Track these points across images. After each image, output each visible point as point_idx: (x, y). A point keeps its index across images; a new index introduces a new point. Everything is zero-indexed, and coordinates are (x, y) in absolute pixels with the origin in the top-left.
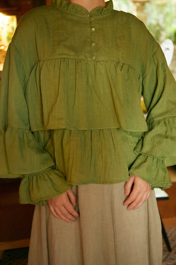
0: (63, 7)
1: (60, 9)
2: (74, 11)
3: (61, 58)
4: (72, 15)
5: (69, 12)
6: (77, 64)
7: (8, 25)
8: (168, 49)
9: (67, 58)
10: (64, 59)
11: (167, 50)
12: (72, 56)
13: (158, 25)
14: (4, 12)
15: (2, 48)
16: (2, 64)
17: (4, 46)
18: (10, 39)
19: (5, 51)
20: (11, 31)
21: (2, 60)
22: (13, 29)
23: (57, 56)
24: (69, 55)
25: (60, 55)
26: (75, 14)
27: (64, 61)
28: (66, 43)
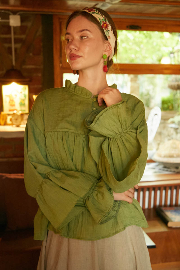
2: (80, 92)
3: (63, 131)
4: (78, 96)
5: (75, 94)
6: (76, 137)
7: (21, 92)
9: (68, 132)
10: (65, 132)
11: (156, 115)
12: (72, 130)
13: (148, 94)
14: (18, 82)
15: (15, 112)
16: (14, 126)
17: (16, 110)
18: (22, 104)
19: (17, 115)
20: (23, 98)
21: (14, 123)
22: (25, 96)
23: (59, 129)
24: (70, 130)
25: (61, 128)
26: (80, 95)
27: (65, 134)
28: (68, 119)
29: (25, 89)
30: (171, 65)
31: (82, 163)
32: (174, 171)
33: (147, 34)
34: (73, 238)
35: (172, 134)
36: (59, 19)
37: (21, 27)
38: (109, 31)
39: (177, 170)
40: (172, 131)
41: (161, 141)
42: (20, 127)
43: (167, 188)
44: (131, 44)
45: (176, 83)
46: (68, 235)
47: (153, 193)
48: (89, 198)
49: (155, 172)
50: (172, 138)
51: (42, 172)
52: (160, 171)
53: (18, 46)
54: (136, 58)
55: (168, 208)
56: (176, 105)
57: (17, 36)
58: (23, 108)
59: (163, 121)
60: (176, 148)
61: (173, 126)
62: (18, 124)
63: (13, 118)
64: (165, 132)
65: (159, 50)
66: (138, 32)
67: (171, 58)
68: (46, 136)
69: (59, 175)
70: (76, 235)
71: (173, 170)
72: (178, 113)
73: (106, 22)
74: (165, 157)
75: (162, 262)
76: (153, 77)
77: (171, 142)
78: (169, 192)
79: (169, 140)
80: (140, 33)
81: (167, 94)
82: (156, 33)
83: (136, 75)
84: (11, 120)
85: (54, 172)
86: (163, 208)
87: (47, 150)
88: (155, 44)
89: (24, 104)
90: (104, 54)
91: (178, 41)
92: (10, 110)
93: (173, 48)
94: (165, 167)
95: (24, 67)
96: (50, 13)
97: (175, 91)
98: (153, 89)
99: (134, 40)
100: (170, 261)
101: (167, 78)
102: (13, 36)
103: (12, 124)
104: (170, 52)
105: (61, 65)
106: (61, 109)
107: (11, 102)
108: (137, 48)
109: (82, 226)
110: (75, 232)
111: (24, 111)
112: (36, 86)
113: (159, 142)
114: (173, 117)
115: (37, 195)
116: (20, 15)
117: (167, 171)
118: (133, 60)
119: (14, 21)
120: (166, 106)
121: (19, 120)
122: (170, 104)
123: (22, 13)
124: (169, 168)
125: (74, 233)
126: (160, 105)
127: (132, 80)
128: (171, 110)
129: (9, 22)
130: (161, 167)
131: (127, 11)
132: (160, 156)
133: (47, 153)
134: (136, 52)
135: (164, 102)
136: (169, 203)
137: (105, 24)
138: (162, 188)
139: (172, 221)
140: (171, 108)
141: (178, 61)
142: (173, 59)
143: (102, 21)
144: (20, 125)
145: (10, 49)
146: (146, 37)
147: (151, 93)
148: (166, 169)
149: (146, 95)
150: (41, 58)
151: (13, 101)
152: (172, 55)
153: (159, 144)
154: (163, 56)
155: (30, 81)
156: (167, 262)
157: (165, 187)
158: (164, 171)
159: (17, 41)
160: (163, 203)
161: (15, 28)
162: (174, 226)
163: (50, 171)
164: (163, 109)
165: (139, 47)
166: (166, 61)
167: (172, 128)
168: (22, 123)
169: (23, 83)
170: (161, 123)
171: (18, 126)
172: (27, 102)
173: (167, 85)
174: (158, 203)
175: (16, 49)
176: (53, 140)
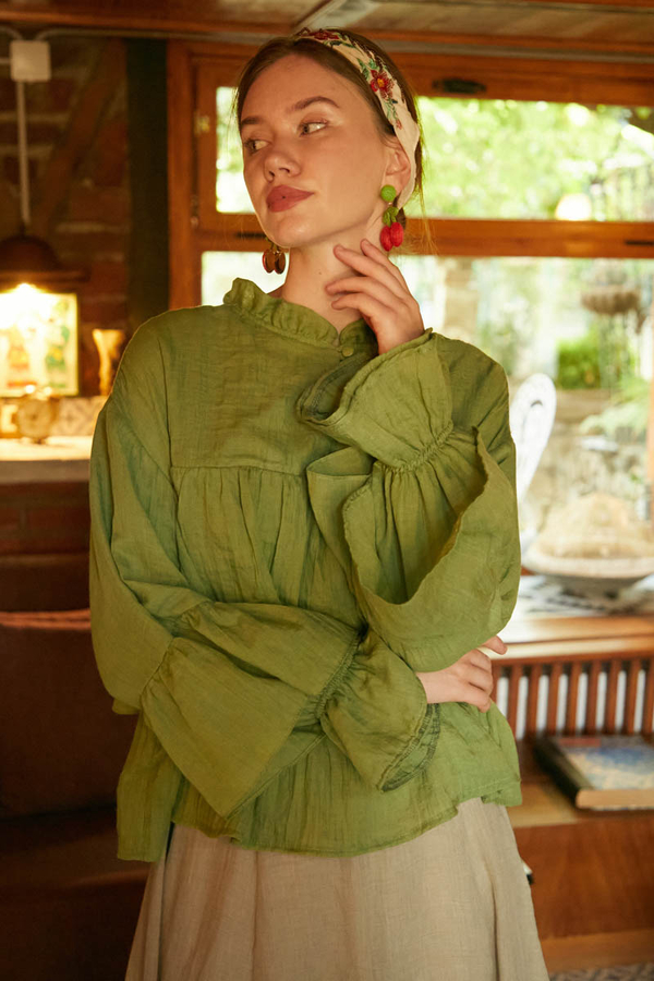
0: (260, 313)
1: (251, 318)
3: (240, 467)
4: (284, 338)
5: (276, 331)
6: (286, 489)
7: (51, 320)
8: (538, 402)
9: (257, 469)
10: (249, 470)
11: (537, 406)
12: (273, 462)
13: (510, 329)
14: (39, 282)
15: (29, 389)
16: (26, 440)
17: (34, 383)
18: (54, 363)
19: (36, 401)
20: (59, 340)
21: (26, 429)
22: (65, 334)
23: (227, 460)
24: (265, 461)
25: (235, 456)
26: (295, 337)
27: (249, 478)
28: (257, 422)
29: (67, 307)
30: (593, 223)
31: (303, 580)
32: (601, 609)
33: (506, 111)
34: (275, 848)
35: (595, 474)
36: (191, 55)
37: (53, 84)
38: (395, 102)
39: (609, 605)
40: (595, 462)
41: (554, 498)
42: (47, 445)
43: (576, 669)
44: (447, 147)
45: (611, 291)
46: (253, 840)
47: (523, 684)
48: (340, 698)
49: (533, 610)
50: (595, 489)
51: (163, 614)
52: (551, 606)
53: (43, 151)
54: (468, 198)
55: (579, 740)
56: (609, 371)
57: (37, 118)
58: (59, 378)
59: (560, 427)
60: (607, 524)
61: (600, 443)
62: (38, 433)
63: (22, 414)
64: (569, 466)
65: (549, 171)
66: (473, 105)
67: (592, 200)
68: (177, 485)
69: (230, 618)
70: (285, 840)
71: (597, 602)
72: (615, 399)
73: (381, 70)
74: (566, 555)
75: (557, 935)
76: (528, 269)
77: (591, 500)
78: (583, 681)
79: (583, 494)
80: (481, 109)
81: (577, 330)
82: (542, 106)
83: (466, 260)
84: (14, 419)
85: (209, 609)
86: (560, 741)
87: (179, 534)
88: (533, 149)
89: (62, 363)
90: (383, 184)
91: (619, 138)
92: (11, 385)
93: (600, 165)
94: (568, 592)
95: (62, 228)
96: (156, 35)
97: (605, 320)
98: (528, 311)
99: (459, 133)
100: (586, 932)
101: (579, 270)
102: (22, 118)
103: (18, 435)
104: (590, 178)
105: (194, 221)
106: (228, 386)
107: (15, 353)
108: (471, 165)
109: (306, 804)
110: (280, 830)
111: (63, 386)
112: (104, 298)
113: (545, 501)
114: (597, 413)
115: (150, 696)
116: (47, 39)
117: (575, 605)
118: (455, 206)
119: (29, 64)
120: (572, 372)
121: (44, 419)
122: (586, 366)
123: (54, 32)
124: (581, 596)
125: (276, 832)
126: (553, 370)
127: (450, 279)
128: (591, 386)
129: (8, 68)
130: (554, 590)
131: (436, 27)
132: (551, 553)
133: (181, 544)
134: (468, 177)
135: (565, 359)
136: (580, 721)
137: (381, 77)
138: (558, 668)
139: (591, 788)
140: (590, 378)
141: (619, 211)
142: (599, 203)
143: (369, 69)
144: (46, 437)
145: (12, 163)
146: (503, 122)
147: (518, 324)
148: (570, 600)
149: (500, 334)
150: (123, 196)
151: (20, 349)
152: (596, 190)
153: (546, 510)
154: (562, 191)
155: (84, 279)
156: (574, 933)
157: (569, 666)
158: (563, 608)
159: (36, 135)
160: (560, 721)
161: (29, 87)
162: (600, 807)
163: (198, 606)
164: (563, 383)
165: (479, 161)
166: (575, 210)
167: (593, 450)
168: (54, 429)
169: (57, 285)
170: (554, 435)
171: (39, 441)
172: (71, 356)
173: (576, 298)
174: (541, 721)
175: (32, 164)
176: (204, 498)
